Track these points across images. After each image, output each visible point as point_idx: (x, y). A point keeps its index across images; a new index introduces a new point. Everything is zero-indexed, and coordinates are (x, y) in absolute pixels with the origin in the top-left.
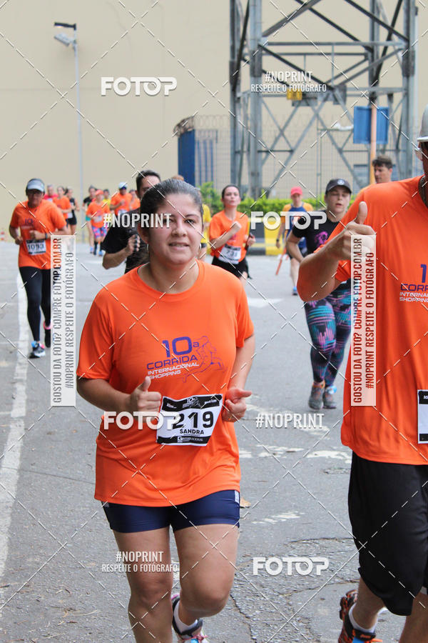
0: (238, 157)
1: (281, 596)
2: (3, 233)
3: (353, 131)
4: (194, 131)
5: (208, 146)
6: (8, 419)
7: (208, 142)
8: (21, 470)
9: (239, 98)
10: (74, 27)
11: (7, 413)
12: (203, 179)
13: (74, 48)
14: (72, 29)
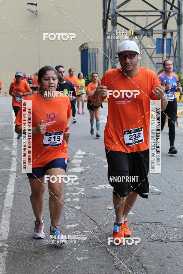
0: (107, 60)
1: (126, 247)
2: (6, 93)
3: (156, 48)
4: (88, 49)
5: (94, 55)
6: (9, 172)
7: (94, 53)
8: (15, 194)
9: (107, 35)
10: (36, 5)
11: (9, 170)
12: (92, 69)
13: (36, 14)
14: (35, 6)
